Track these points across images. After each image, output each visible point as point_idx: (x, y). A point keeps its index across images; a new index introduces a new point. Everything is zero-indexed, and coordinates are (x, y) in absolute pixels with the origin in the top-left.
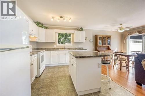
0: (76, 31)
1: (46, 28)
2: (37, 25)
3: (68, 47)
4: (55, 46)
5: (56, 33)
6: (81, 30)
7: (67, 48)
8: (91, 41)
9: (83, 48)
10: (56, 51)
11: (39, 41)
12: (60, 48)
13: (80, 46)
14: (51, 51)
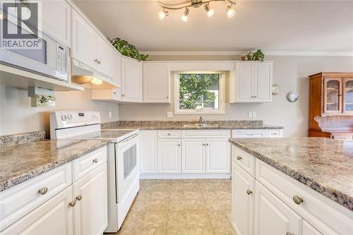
0: (239, 64)
1: (143, 58)
2: (116, 47)
3: (211, 119)
4: (170, 116)
5: (173, 72)
6: (257, 59)
7: (208, 122)
8: (293, 97)
9: (261, 122)
10: (174, 133)
11: (124, 100)
12: (187, 123)
13: (253, 116)
14: (160, 131)
